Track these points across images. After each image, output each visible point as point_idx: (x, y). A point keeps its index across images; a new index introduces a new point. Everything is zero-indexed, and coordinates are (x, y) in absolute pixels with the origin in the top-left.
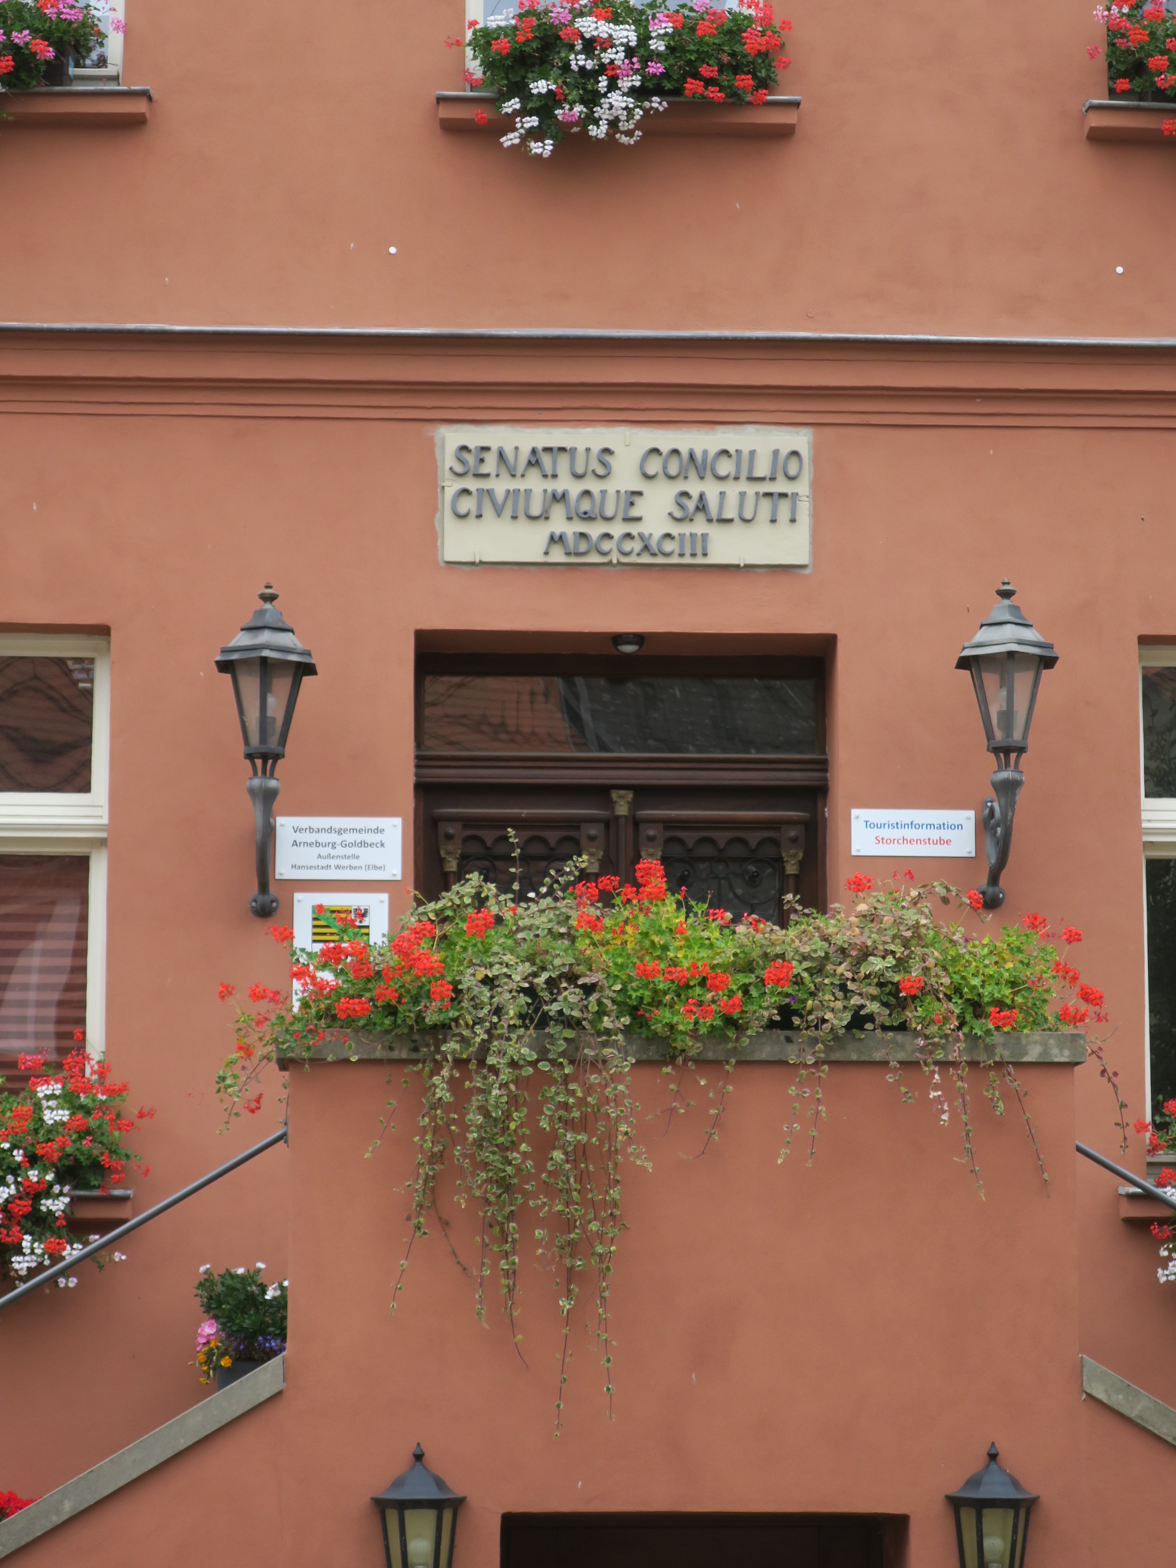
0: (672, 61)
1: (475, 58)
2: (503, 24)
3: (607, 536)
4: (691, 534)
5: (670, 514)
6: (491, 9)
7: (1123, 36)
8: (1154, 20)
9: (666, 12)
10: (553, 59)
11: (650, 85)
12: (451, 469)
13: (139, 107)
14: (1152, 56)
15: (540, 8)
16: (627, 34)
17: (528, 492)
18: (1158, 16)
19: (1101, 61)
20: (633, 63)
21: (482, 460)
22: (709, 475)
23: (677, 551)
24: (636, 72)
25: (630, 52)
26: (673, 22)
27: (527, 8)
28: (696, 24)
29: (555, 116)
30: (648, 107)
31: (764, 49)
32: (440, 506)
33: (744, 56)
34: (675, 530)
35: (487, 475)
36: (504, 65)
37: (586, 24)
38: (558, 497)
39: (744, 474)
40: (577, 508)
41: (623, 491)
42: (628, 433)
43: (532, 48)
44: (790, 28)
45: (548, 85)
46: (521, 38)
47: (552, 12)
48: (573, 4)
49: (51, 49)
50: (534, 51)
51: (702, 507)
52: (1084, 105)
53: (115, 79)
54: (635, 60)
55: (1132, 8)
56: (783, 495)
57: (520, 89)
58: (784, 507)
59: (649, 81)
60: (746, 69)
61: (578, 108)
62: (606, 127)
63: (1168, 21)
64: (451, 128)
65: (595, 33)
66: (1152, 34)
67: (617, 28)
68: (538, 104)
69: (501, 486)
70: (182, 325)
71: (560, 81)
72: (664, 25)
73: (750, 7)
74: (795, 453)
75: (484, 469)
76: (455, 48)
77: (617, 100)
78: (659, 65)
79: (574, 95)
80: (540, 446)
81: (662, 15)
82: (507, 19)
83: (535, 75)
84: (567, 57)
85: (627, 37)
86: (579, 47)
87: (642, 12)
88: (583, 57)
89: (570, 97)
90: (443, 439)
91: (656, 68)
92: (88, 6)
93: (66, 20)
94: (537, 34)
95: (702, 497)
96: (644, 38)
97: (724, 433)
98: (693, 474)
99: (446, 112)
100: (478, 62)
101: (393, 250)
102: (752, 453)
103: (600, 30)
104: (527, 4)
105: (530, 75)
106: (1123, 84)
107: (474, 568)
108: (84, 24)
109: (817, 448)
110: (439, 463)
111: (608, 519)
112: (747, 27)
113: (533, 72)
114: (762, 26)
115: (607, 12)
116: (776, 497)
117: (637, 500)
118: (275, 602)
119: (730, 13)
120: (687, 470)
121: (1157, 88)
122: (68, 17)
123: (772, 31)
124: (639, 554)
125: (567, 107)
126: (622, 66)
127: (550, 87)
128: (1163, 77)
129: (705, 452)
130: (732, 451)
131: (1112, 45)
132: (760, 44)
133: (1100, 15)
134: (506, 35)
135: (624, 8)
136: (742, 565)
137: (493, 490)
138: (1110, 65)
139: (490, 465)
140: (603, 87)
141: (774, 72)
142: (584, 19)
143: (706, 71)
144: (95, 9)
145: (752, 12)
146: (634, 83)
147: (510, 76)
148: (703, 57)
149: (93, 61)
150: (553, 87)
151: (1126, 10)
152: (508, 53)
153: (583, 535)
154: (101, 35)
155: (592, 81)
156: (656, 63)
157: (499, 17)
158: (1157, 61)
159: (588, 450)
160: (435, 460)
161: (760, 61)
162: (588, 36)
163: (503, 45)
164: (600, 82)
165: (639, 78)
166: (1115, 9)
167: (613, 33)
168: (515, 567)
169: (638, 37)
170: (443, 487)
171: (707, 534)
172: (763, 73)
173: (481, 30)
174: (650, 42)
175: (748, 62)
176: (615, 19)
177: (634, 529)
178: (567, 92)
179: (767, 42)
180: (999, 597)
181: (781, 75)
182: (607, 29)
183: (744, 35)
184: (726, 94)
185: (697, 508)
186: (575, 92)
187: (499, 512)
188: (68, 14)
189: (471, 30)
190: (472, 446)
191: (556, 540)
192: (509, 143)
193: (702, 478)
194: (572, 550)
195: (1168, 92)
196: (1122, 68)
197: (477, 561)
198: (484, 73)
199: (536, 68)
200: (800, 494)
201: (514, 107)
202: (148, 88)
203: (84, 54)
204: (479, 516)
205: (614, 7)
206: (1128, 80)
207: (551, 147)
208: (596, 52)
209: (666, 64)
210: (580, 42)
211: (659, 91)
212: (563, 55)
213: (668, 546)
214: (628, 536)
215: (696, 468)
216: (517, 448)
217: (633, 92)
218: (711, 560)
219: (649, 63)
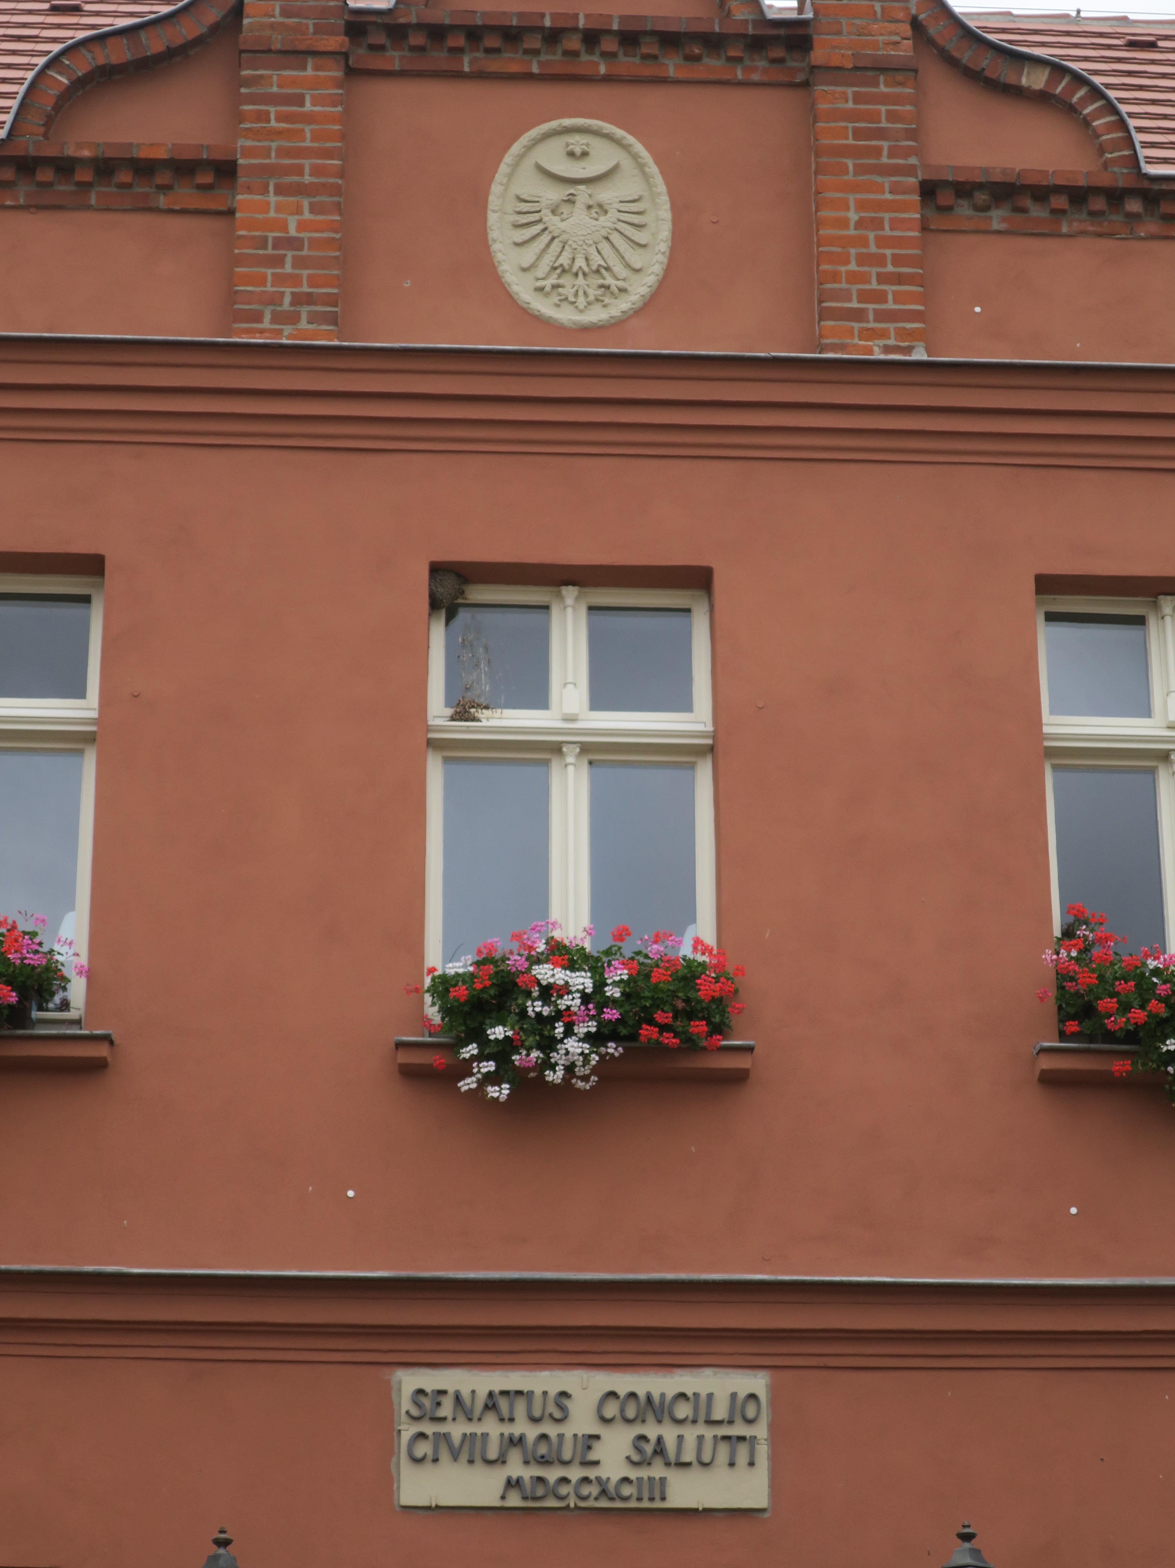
0: (627, 1008)
1: (433, 1004)
2: (461, 971)
3: (565, 1480)
4: (649, 1478)
5: (628, 1458)
6: (450, 956)
7: (1072, 979)
8: (1103, 963)
9: (621, 959)
10: (511, 1006)
11: (606, 1031)
12: (407, 1412)
13: (101, 1051)
14: (1101, 999)
15: (498, 955)
16: (582, 981)
17: (485, 1436)
18: (1107, 959)
19: (1051, 1005)
20: (589, 1010)
21: (439, 1404)
22: (666, 1418)
23: (635, 1495)
24: (592, 1018)
25: (586, 998)
26: (629, 969)
27: (484, 956)
28: (651, 971)
29: (513, 1061)
30: (603, 1053)
31: (717, 995)
32: (396, 1451)
33: (699, 1002)
34: (633, 1474)
35: (443, 1419)
36: (462, 1011)
37: (543, 971)
38: (515, 1441)
39: (702, 1417)
40: (534, 1451)
41: (580, 1435)
42: (585, 1376)
43: (490, 995)
44: (743, 974)
45: (505, 1031)
46: (478, 986)
47: (509, 959)
48: (530, 952)
49: (14, 994)
50: (492, 998)
51: (660, 1450)
52: (1035, 1048)
53: (77, 1022)
54: (591, 1006)
55: (1080, 952)
56: (742, 1439)
57: (478, 1035)
58: (742, 1452)
59: (605, 1026)
60: (700, 1015)
61: (535, 1054)
62: (562, 1072)
63: (1116, 964)
64: (409, 1073)
65: (552, 980)
66: (1101, 977)
67: (573, 975)
68: (495, 1050)
69: (457, 1430)
70: (140, 1267)
71: (517, 1028)
72: (619, 972)
73: (703, 954)
74: (753, 1396)
75: (442, 1412)
76: (414, 995)
77: (573, 1046)
78: (614, 1011)
79: (531, 1040)
80: (497, 1389)
81: (617, 962)
82: (465, 966)
83: (493, 1021)
84: (524, 1003)
85: (583, 984)
86: (535, 994)
87: (598, 959)
88: (540, 1003)
89: (527, 1044)
90: (400, 1383)
91: (611, 1014)
92: (51, 951)
93: (29, 964)
94: (495, 981)
95: (660, 1440)
96: (600, 985)
97: (681, 1376)
98: (650, 1418)
99: (404, 1058)
100: (436, 1008)
101: (351, 1193)
102: (710, 1396)
103: (557, 977)
104: (485, 951)
105: (488, 1021)
106: (1072, 1026)
107: (430, 1512)
108: (47, 969)
109: (774, 1390)
110: (396, 1407)
111: (565, 1463)
112: (701, 974)
113: (490, 1018)
114: (715, 972)
115: (563, 959)
116: (734, 1440)
117: (596, 1445)
118: (228, 1548)
119: (684, 960)
120: (644, 1413)
121: (1106, 1029)
122: (32, 962)
123: (726, 978)
124: (596, 1499)
125: (524, 1053)
126: (578, 1013)
127: (507, 1034)
128: (1113, 1019)
129: (663, 1395)
130: (689, 1393)
131: (1061, 988)
132: (714, 991)
133: (1048, 958)
134: (464, 982)
135: (581, 955)
136: (701, 1509)
137: (450, 1433)
138: (1060, 1008)
139: (447, 1409)
140: (559, 1033)
141: (728, 1018)
142: (541, 966)
143: (660, 1017)
144: (59, 953)
145: (705, 958)
146: (590, 1029)
147: (468, 1022)
148: (657, 1003)
149: (55, 1004)
150: (510, 1033)
151: (1074, 954)
152: (466, 1000)
153: (540, 1480)
154: (65, 980)
155: (549, 1027)
156: (611, 1009)
157: (457, 964)
158: (1106, 1004)
159: (545, 1393)
160: (392, 1403)
161: (714, 1007)
162: (544, 983)
163: (461, 992)
164: (556, 1028)
165: (595, 1024)
166: (1063, 953)
167: (570, 980)
168: (472, 1512)
169: (594, 983)
170: (399, 1431)
171: (665, 1478)
172: (717, 1019)
173: (440, 977)
174: (606, 989)
175: (702, 1008)
176: (572, 966)
177: (592, 1473)
178: (524, 1038)
179: (721, 989)
180: (959, 1541)
181: (735, 1021)
182: (563, 976)
183: (699, 981)
184: (681, 1041)
185: (655, 1452)
186: (531, 1039)
187: (455, 1456)
188: (33, 960)
189: (430, 977)
190: (428, 1390)
191: (512, 1484)
192: (466, 1088)
193: (660, 1421)
194: (529, 1494)
195: (1118, 1034)
196: (1072, 1011)
197: (434, 1505)
198: (443, 1019)
199: (494, 1014)
200: (758, 1437)
201: (472, 1052)
202: (110, 1032)
203: (48, 997)
204: (436, 1460)
205: (570, 954)
206: (1077, 1022)
207: (507, 1092)
208: (553, 999)
209: (622, 1010)
210: (537, 988)
211: (615, 1037)
212: (520, 1001)
213: (626, 1491)
214: (586, 1480)
215: (654, 1411)
216: (473, 1392)
217: (588, 1037)
218: (671, 1503)
219: (605, 1010)
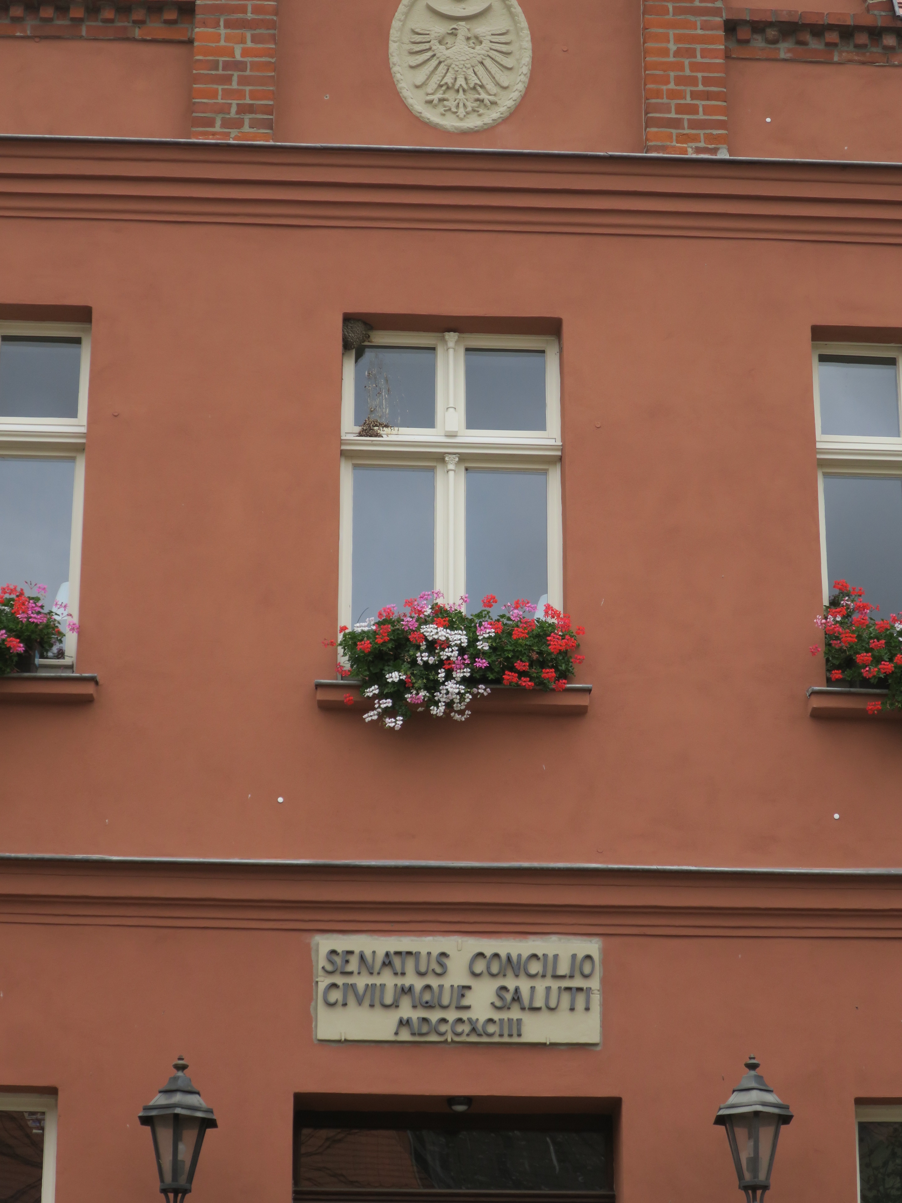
0: (494, 658)
1: (345, 655)
2: (366, 629)
3: (444, 1020)
4: (509, 1019)
5: (492, 1004)
6: (358, 618)
7: (837, 638)
8: (860, 626)
9: (490, 621)
10: (404, 656)
11: (477, 676)
12: (323, 968)
13: (88, 689)
14: (859, 653)
15: (394, 617)
16: (460, 637)
17: (383, 986)
18: (864, 623)
19: (821, 657)
20: (465, 660)
21: (347, 962)
22: (522, 973)
23: (498, 1033)
24: (467, 666)
25: (462, 651)
26: (495, 629)
27: (385, 617)
28: (512, 630)
29: (406, 699)
30: (475, 693)
31: (563, 649)
32: (314, 997)
33: (549, 654)
34: (496, 1016)
35: (351, 973)
36: (366, 660)
37: (429, 630)
38: (406, 990)
39: (549, 973)
40: (420, 998)
41: (456, 986)
42: (460, 941)
43: (388, 648)
44: (584, 633)
45: (400, 676)
46: (380, 641)
47: (403, 620)
48: (419, 615)
49: (22, 645)
50: (390, 650)
51: (517, 997)
52: (808, 691)
53: (70, 667)
54: (466, 657)
55: (844, 617)
56: (580, 989)
57: (379, 679)
58: (580, 1000)
59: (476, 672)
60: (550, 664)
61: (423, 693)
62: (444, 707)
63: (871, 627)
64: (326, 707)
65: (436, 637)
66: (859, 637)
67: (453, 633)
68: (392, 690)
69: (361, 982)
70: (118, 856)
71: (409, 673)
72: (488, 631)
73: (553, 617)
74: (588, 957)
75: (350, 968)
76: (330, 648)
77: (452, 687)
78: (484, 661)
79: (420, 683)
80: (392, 950)
81: (486, 623)
82: (369, 626)
83: (390, 668)
84: (414, 654)
85: (460, 639)
86: (423, 647)
87: (472, 621)
88: (427, 654)
89: (416, 685)
90: (318, 945)
91: (482, 663)
92: (51, 612)
93: (33, 622)
94: (392, 637)
95: (517, 990)
96: (473, 641)
97: (533, 941)
98: (510, 973)
99: (322, 696)
100: (347, 658)
101: (280, 800)
102: (556, 957)
103: (440, 634)
104: (384, 614)
105: (386, 668)
106: (837, 674)
107: (341, 1045)
108: (47, 626)
109: (605, 952)
110: (314, 963)
111: (444, 1008)
112: (551, 632)
113: (388, 666)
114: (562, 632)
115: (445, 621)
116: (574, 991)
117: (468, 994)
118: (185, 1071)
119: (538, 621)
120: (505, 969)
121: (863, 677)
122: (36, 621)
123: (570, 636)
124: (468, 1035)
125: (414, 692)
126: (456, 662)
127: (401, 678)
128: (867, 669)
129: (519, 956)
130: (540, 955)
131: (828, 645)
132: (561, 645)
133: (819, 622)
134: (368, 638)
135: (458, 617)
136: (548, 1043)
137: (356, 984)
138: (828, 660)
139: (353, 965)
140: (441, 677)
141: (571, 666)
142: (428, 626)
143: (519, 665)
144: (56, 614)
145: (554, 621)
146: (465, 674)
147: (371, 668)
148: (517, 655)
149: (54, 653)
150: (403, 677)
151: (839, 619)
152: (369, 652)
153: (425, 1020)
154: (61, 634)
155: (433, 673)
156: (482, 659)
157: (363, 624)
158: (863, 657)
159: (429, 954)
160: (311, 961)
161: (561, 658)
162: (430, 639)
163: (365, 646)
164: (439, 673)
165: (469, 670)
166: (831, 618)
167: (450, 637)
168: (373, 1044)
169: (468, 639)
170: (317, 982)
171: (521, 1019)
172: (563, 667)
173: (349, 633)
174: (478, 644)
175: (552, 659)
176: (451, 626)
177: (465, 1015)
178: (414, 681)
179: (567, 644)
180: (747, 1069)
181: (577, 668)
182: (445, 634)
183: (549, 638)
184: (535, 684)
185: (513, 999)
186: (420, 681)
187: (360, 1001)
188: (36, 619)
189: (342, 633)
190: (339, 950)
191: (404, 1023)
192: (370, 719)
193: (517, 976)
194: (416, 1030)
195: (872, 681)
196: (837, 662)
197: (343, 1039)
198: (352, 666)
199: (391, 663)
200: (593, 988)
201: (374, 692)
202: (96, 675)
203: (47, 648)
204: (345, 1005)
205: (450, 617)
206: (840, 671)
207: (401, 722)
208: (437, 651)
209: (490, 660)
210: (424, 643)
211: (484, 680)
212: (411, 653)
213: (491, 1029)
214: (460, 1020)
215: (513, 968)
216: (374, 952)
217: (464, 681)
218: (524, 1039)
219: (477, 660)
